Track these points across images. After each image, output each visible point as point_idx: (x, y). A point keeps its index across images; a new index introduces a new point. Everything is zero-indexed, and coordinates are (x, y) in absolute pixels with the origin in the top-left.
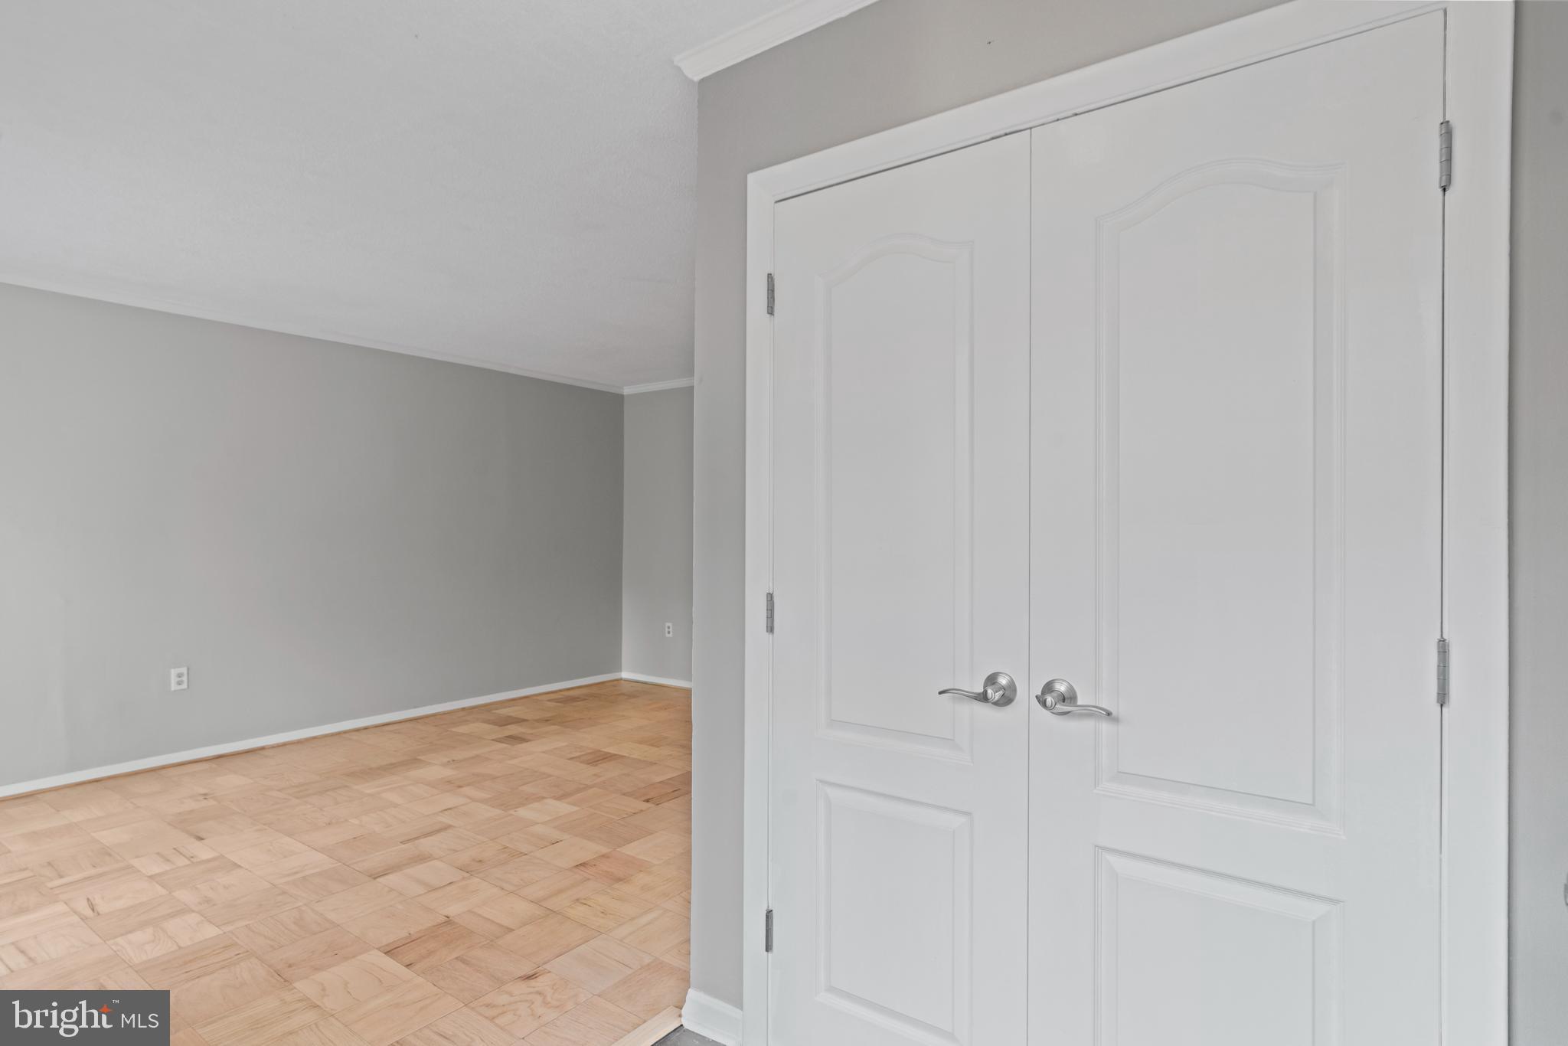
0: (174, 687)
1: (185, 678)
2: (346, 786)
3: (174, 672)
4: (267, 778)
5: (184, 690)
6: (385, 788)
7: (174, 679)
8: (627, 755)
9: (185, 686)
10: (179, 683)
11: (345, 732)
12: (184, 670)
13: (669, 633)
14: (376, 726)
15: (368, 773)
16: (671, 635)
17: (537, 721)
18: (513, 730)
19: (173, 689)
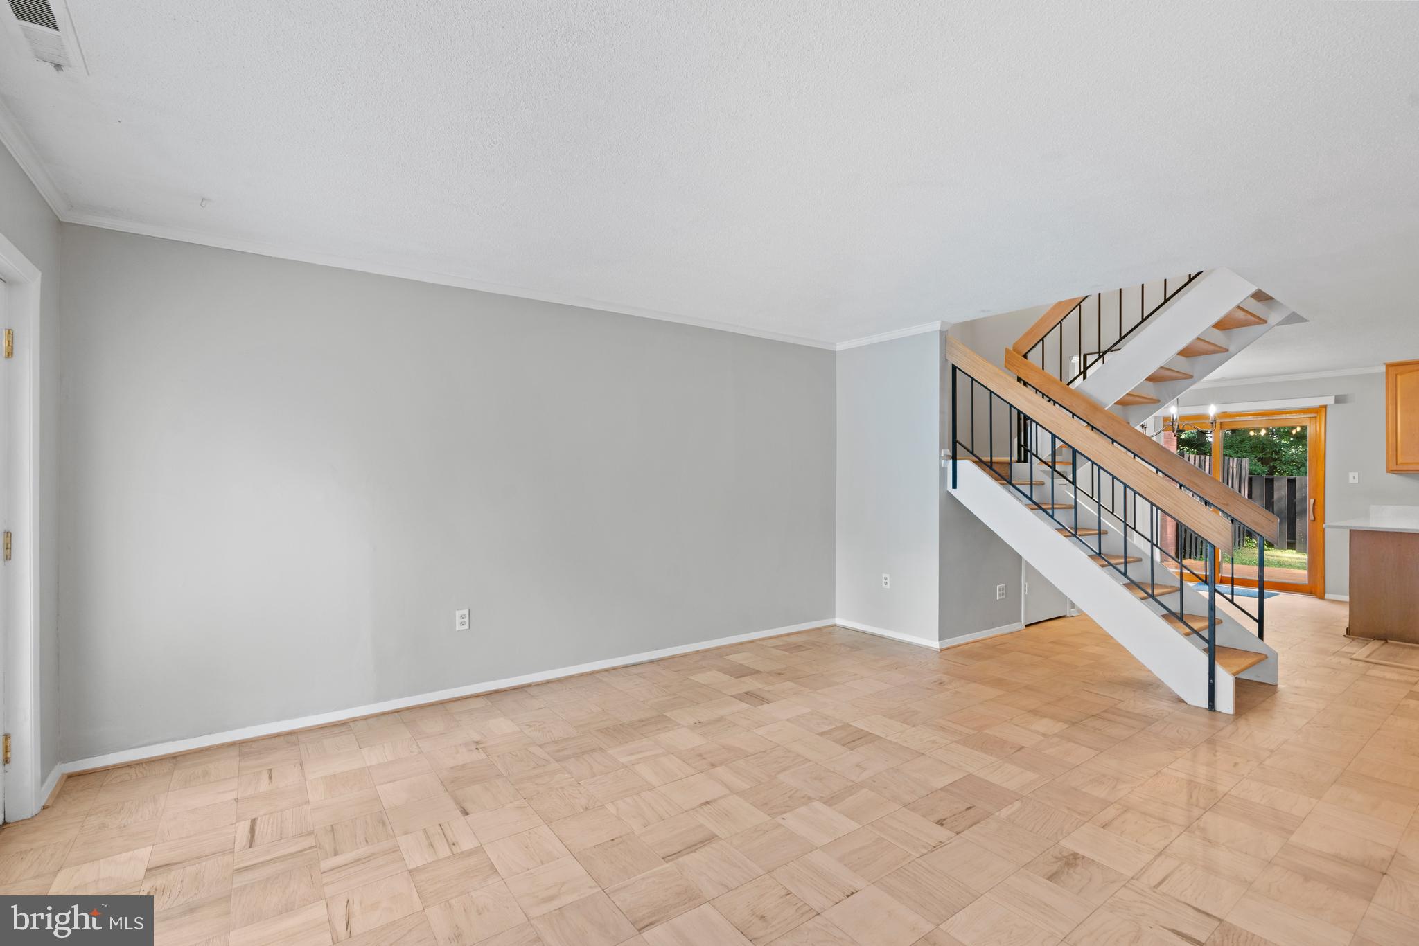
0: (458, 627)
1: (467, 620)
2: (601, 749)
3: (458, 614)
4: (531, 726)
5: (466, 630)
6: (640, 756)
7: (458, 620)
8: (883, 736)
9: (466, 626)
10: (463, 624)
11: (598, 672)
12: (466, 612)
13: (886, 584)
14: (624, 667)
15: (619, 732)
16: (888, 586)
17: (770, 673)
18: (750, 684)
19: (457, 629)
